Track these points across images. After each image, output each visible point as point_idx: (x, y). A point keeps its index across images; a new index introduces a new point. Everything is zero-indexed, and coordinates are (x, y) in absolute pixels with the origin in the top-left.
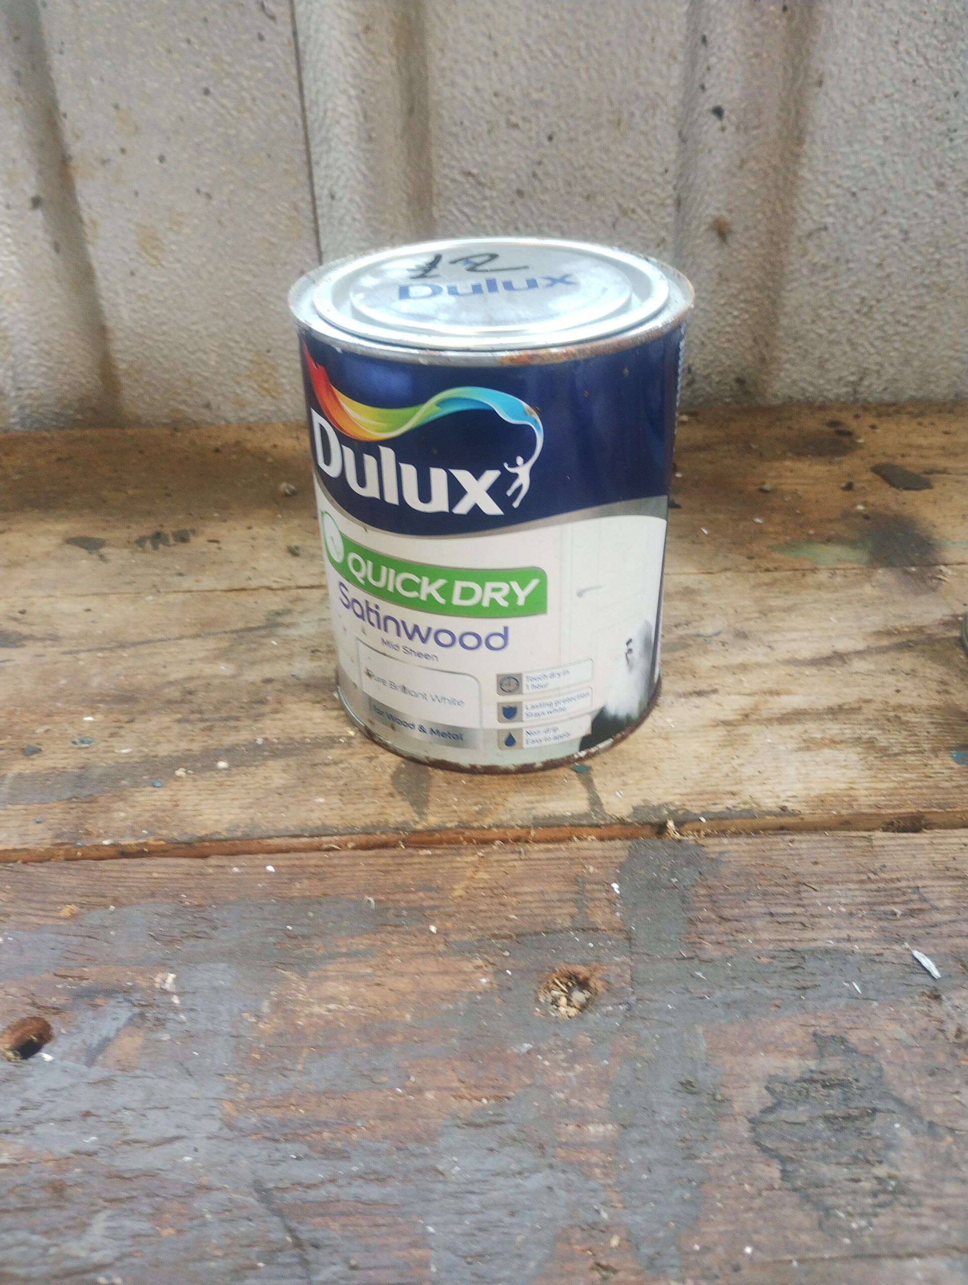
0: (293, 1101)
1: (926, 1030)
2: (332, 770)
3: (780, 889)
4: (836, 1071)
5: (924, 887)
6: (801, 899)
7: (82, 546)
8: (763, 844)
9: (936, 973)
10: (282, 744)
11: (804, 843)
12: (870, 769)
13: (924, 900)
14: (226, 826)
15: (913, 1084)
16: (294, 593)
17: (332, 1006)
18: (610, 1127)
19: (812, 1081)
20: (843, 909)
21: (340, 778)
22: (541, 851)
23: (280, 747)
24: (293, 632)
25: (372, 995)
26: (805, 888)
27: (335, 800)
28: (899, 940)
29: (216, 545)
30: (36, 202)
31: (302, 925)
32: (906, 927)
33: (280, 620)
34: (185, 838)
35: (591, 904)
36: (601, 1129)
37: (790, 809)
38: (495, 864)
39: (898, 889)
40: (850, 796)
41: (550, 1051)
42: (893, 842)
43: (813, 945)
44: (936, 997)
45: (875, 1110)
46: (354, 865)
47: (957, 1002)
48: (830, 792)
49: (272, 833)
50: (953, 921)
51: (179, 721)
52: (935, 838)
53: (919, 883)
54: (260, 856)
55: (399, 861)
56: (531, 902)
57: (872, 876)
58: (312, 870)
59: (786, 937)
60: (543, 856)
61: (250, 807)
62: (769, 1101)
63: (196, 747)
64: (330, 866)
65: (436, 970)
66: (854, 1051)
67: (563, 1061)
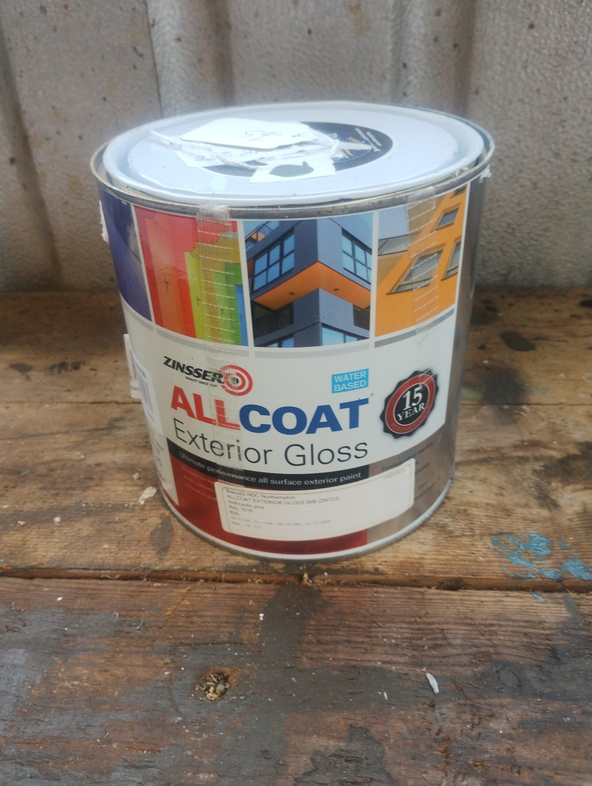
0: (38, 741)
1: (419, 728)
2: (118, 526)
3: (360, 624)
4: (357, 751)
5: (447, 629)
6: (370, 632)
7: (19, 370)
8: (359, 592)
9: (437, 690)
10: (95, 507)
11: (383, 593)
12: (437, 546)
13: (446, 639)
14: (48, 560)
15: (400, 764)
16: (129, 406)
17: (76, 683)
18: (212, 776)
19: (340, 756)
20: (393, 641)
21: (120, 532)
22: (224, 588)
23: (94, 509)
24: (122, 433)
25: (100, 678)
26: (375, 625)
27: (114, 547)
28: (421, 666)
29: (94, 372)
30: (12, 161)
31: (74, 628)
32: (428, 656)
33: (117, 424)
34: (23, 566)
35: (244, 626)
36: (207, 776)
37: (380, 569)
38: (196, 595)
39: (431, 630)
40: (419, 563)
41: (192, 722)
42: (438, 597)
43: (368, 664)
44: (433, 706)
45: (372, 780)
46: (115, 590)
47: (444, 711)
48: (409, 560)
49: (73, 566)
50: (458, 655)
51: (41, 489)
52: (464, 596)
53: (445, 627)
54: (63, 580)
55: (141, 590)
56: (209, 622)
57: (418, 620)
58: (90, 592)
59: (353, 658)
60: (226, 592)
61: (65, 548)
62: (311, 767)
63: (46, 506)
64: (101, 590)
65: (140, 664)
66: (370, 738)
67: (198, 730)
